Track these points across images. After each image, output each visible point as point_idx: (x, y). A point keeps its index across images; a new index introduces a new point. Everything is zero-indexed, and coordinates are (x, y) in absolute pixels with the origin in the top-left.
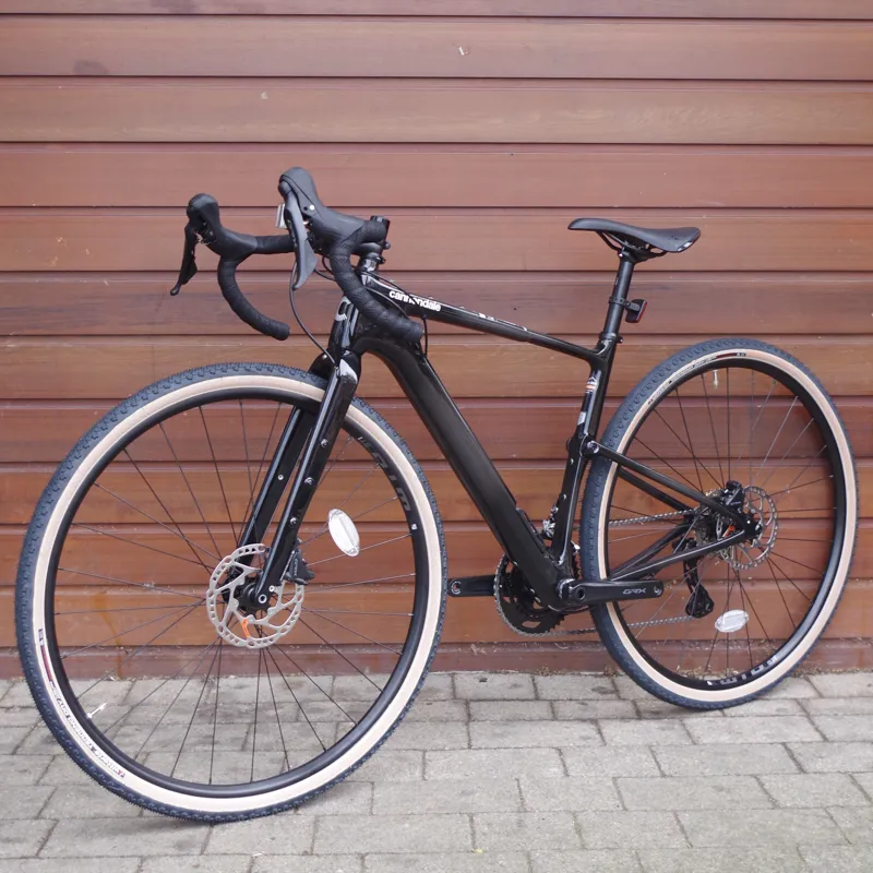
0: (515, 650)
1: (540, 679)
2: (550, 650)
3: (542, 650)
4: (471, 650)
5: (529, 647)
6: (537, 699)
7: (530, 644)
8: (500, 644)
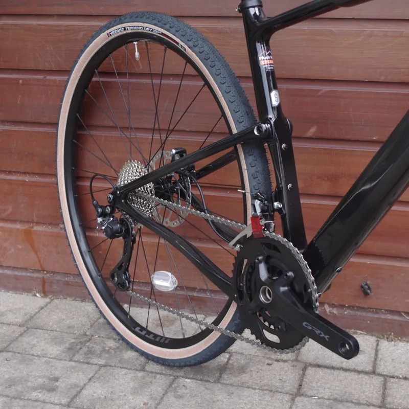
0: (364, 314)
1: (385, 344)
2: (396, 318)
3: (390, 317)
4: (325, 309)
5: (377, 313)
6: (374, 372)
7: (377, 310)
8: (351, 307)
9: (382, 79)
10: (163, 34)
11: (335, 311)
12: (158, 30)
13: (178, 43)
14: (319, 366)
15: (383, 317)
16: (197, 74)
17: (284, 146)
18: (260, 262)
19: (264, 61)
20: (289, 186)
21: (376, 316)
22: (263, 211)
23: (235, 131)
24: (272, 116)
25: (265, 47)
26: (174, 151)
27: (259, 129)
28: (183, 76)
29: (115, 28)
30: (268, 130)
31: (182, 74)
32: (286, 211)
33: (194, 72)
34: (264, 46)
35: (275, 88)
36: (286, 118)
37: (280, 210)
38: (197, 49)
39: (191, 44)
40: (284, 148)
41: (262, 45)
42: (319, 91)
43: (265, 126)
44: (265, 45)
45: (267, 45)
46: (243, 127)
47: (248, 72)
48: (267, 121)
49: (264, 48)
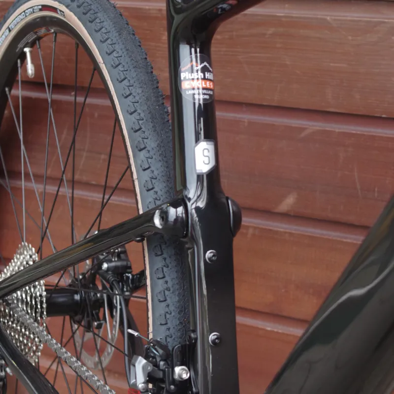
22: (149, 381)
25: (198, 55)
27: (164, 216)
30: (179, 220)
34: (196, 52)
36: (227, 199)
40: (210, 259)
41: (193, 50)
42: (302, 129)
43: (174, 213)
44: (198, 50)
48: (180, 201)
49: (196, 57)
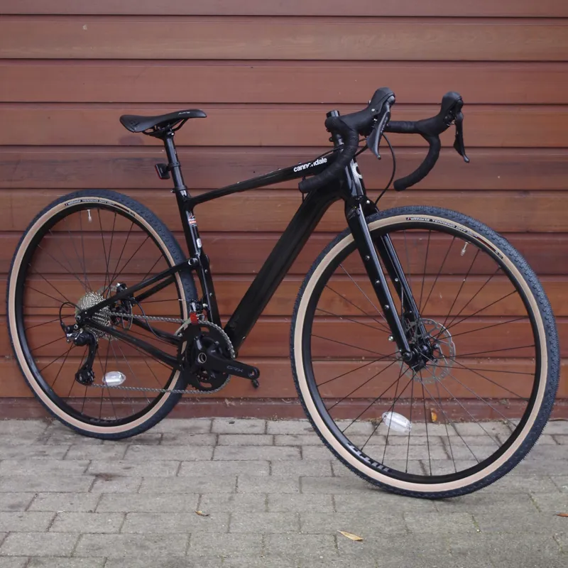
0: (255, 403)
1: (271, 423)
2: (279, 403)
3: (274, 403)
4: (225, 403)
5: (264, 401)
6: (266, 433)
7: (265, 399)
8: (245, 399)
9: (257, 229)
10: (115, 205)
11: (233, 404)
12: (111, 202)
13: (128, 211)
14: (227, 434)
15: (269, 403)
16: (141, 230)
17: (206, 271)
18: (197, 339)
19: (191, 221)
20: (211, 294)
21: (263, 404)
22: (197, 309)
23: (173, 264)
24: (198, 254)
26: (119, 284)
27: (192, 261)
28: (130, 232)
29: (73, 200)
30: (196, 262)
31: (129, 230)
32: (210, 308)
33: (140, 229)
34: (190, 213)
35: (199, 237)
36: (205, 254)
37: (206, 308)
38: (144, 215)
39: (139, 211)
43: (195, 259)
45: (192, 212)
46: (179, 261)
47: (181, 228)
48: (196, 256)
